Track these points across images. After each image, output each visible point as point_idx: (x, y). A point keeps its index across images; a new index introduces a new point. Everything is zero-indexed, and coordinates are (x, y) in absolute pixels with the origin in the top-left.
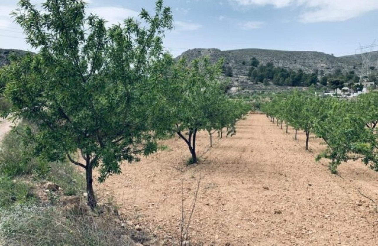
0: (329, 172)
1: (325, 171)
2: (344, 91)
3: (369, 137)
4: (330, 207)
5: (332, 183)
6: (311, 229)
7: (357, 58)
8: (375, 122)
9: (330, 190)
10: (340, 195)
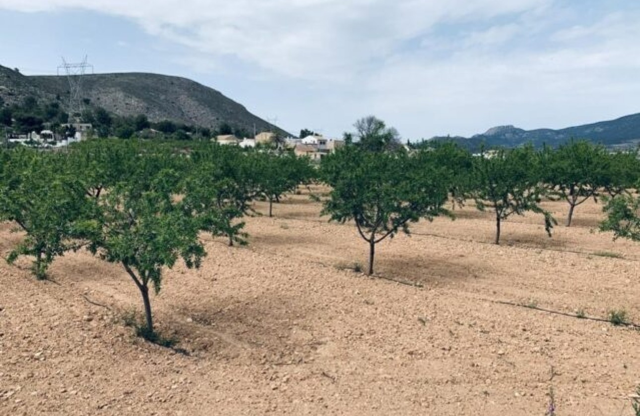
0: (34, 277)
1: (26, 278)
2: (45, 136)
3: (94, 211)
4: (42, 337)
5: (40, 296)
6: (11, 387)
7: (60, 82)
8: (99, 187)
9: (38, 309)
10: (56, 312)
